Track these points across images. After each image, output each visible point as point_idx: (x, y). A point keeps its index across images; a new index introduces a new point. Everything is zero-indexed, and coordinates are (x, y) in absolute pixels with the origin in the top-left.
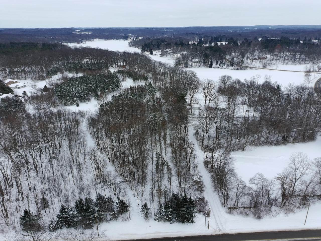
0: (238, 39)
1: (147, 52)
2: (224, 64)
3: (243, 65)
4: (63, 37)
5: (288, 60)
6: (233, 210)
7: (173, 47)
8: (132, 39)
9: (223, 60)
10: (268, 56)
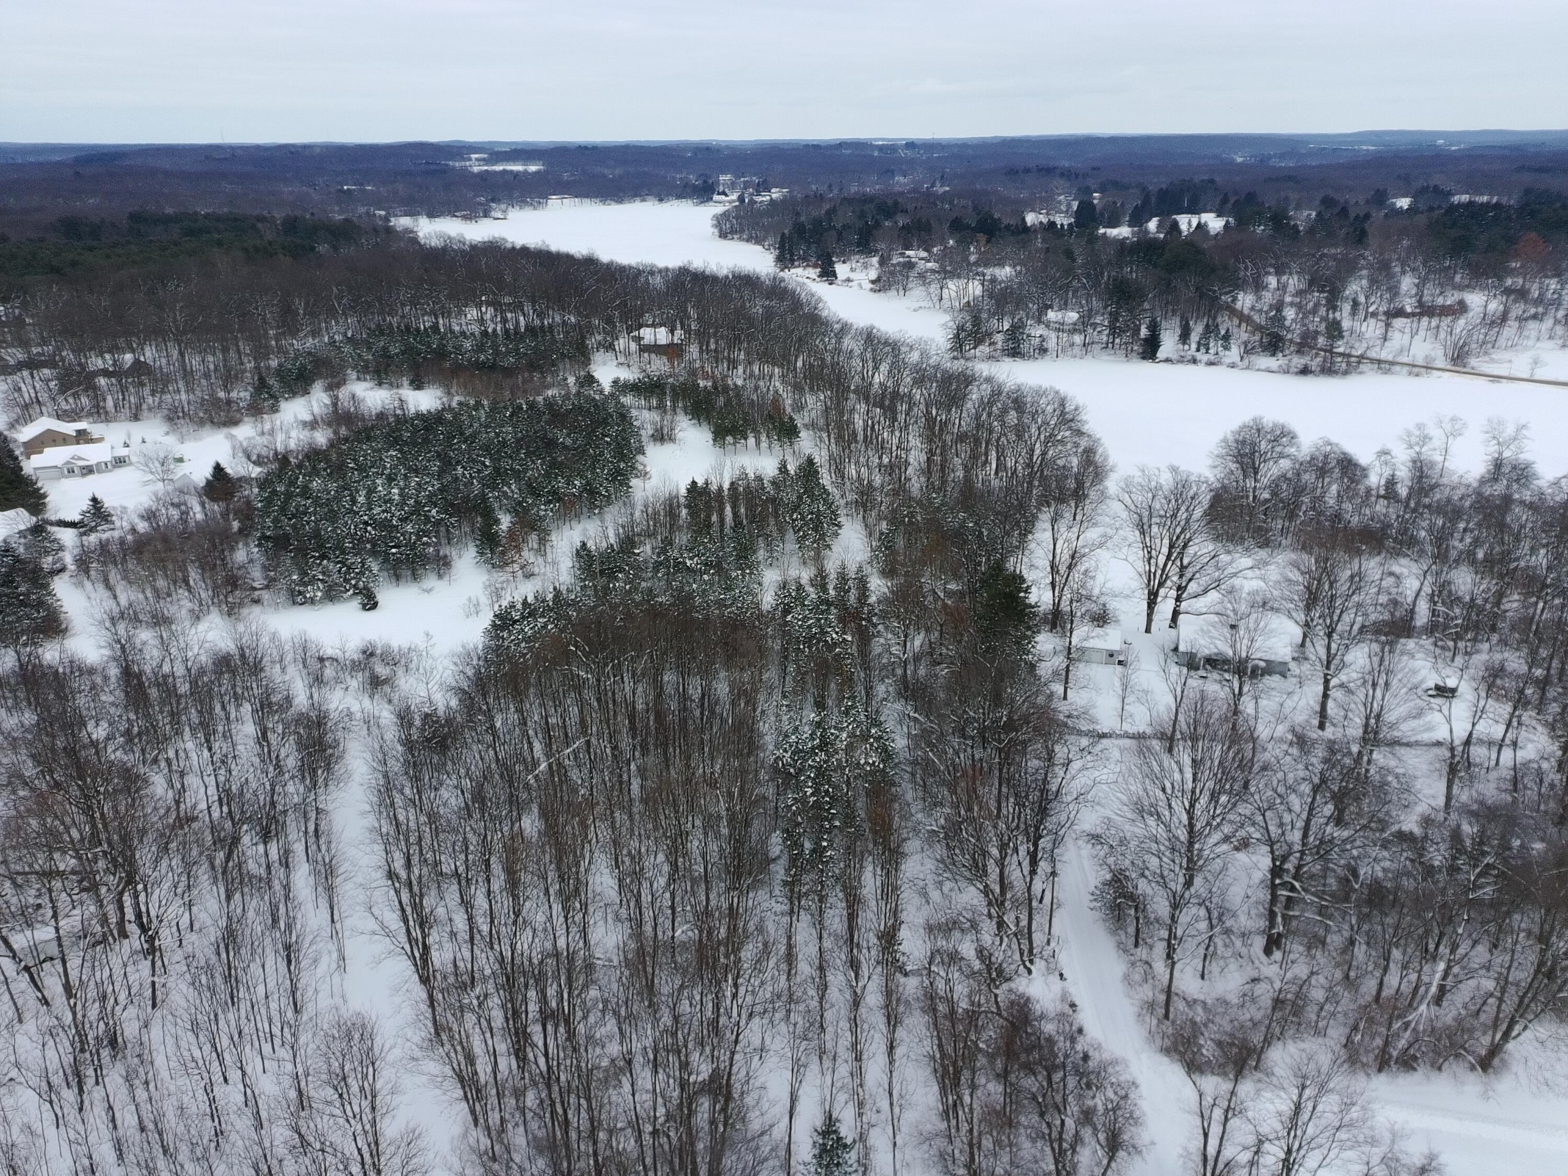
0: (1286, 198)
1: (805, 267)
2: (1226, 338)
3: (1341, 350)
4: (401, 188)
7: (943, 241)
8: (734, 197)
9: (1219, 320)
10: (1475, 300)
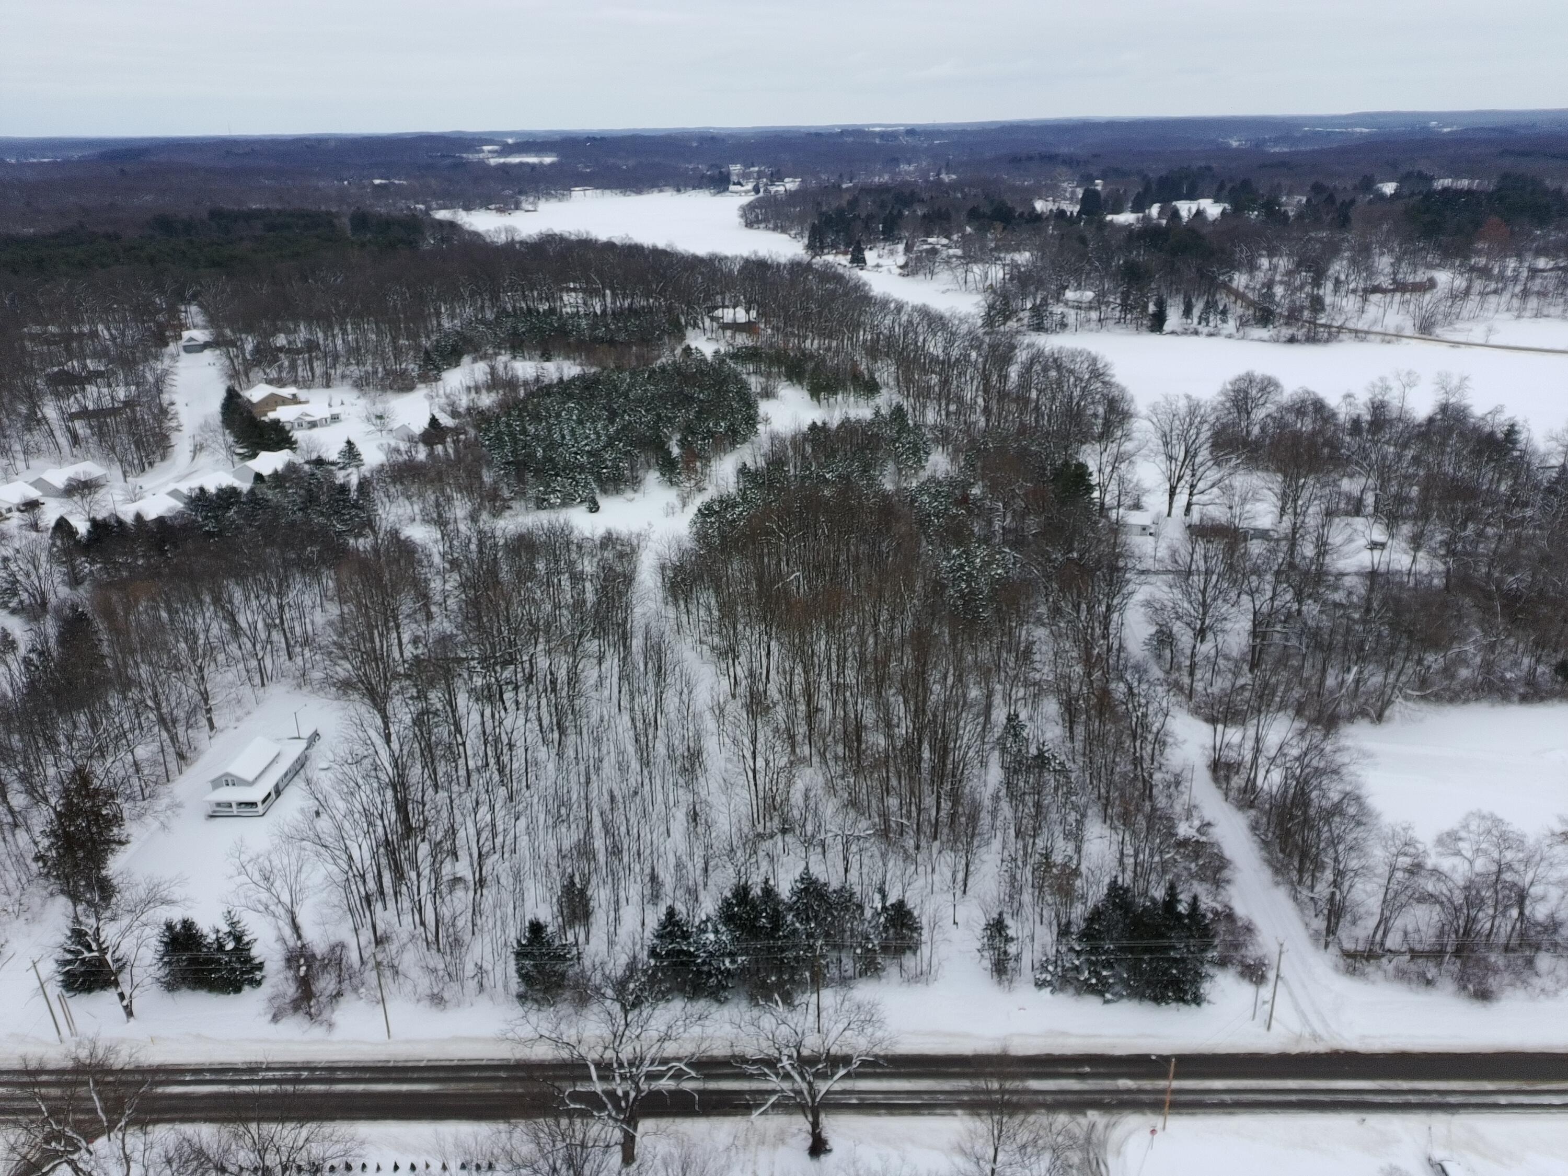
0: (1279, 185)
1: (836, 254)
2: (1224, 312)
3: (1323, 321)
4: (433, 183)
5: (1542, 294)
6: (1364, 961)
7: (961, 229)
8: (750, 187)
9: (1218, 297)
10: (1443, 277)
